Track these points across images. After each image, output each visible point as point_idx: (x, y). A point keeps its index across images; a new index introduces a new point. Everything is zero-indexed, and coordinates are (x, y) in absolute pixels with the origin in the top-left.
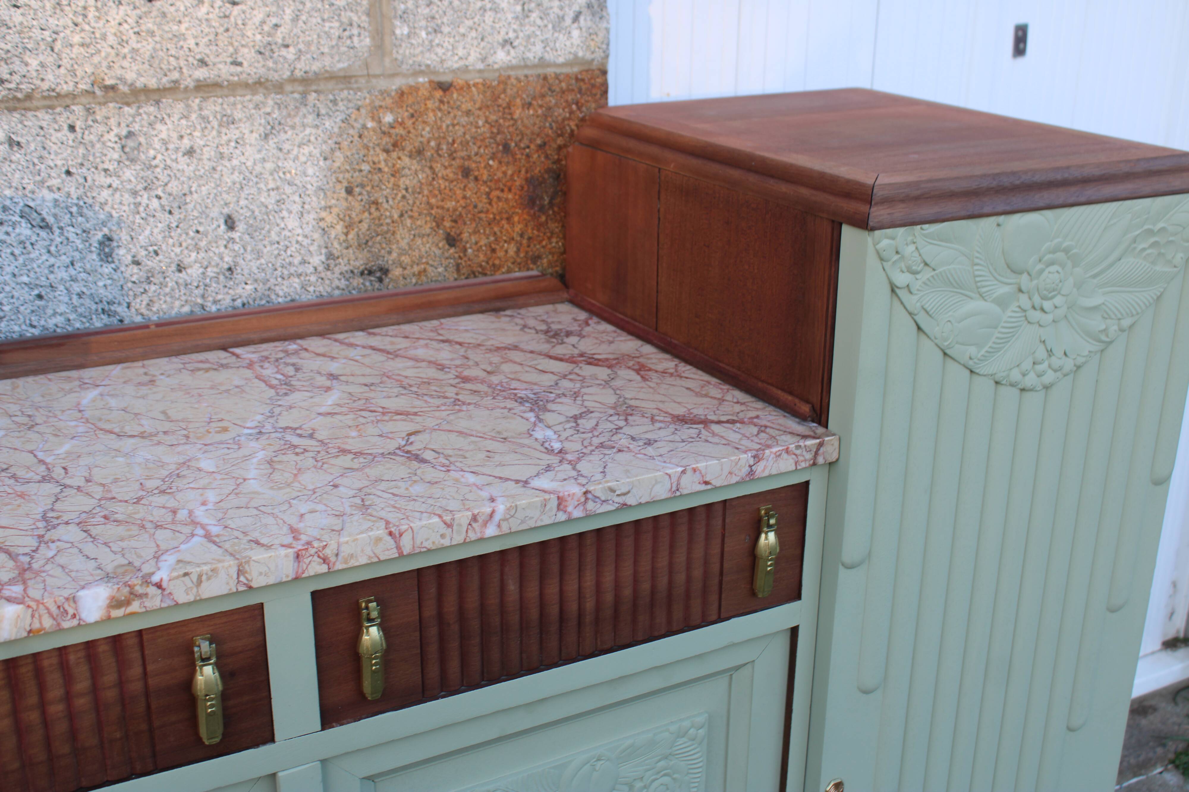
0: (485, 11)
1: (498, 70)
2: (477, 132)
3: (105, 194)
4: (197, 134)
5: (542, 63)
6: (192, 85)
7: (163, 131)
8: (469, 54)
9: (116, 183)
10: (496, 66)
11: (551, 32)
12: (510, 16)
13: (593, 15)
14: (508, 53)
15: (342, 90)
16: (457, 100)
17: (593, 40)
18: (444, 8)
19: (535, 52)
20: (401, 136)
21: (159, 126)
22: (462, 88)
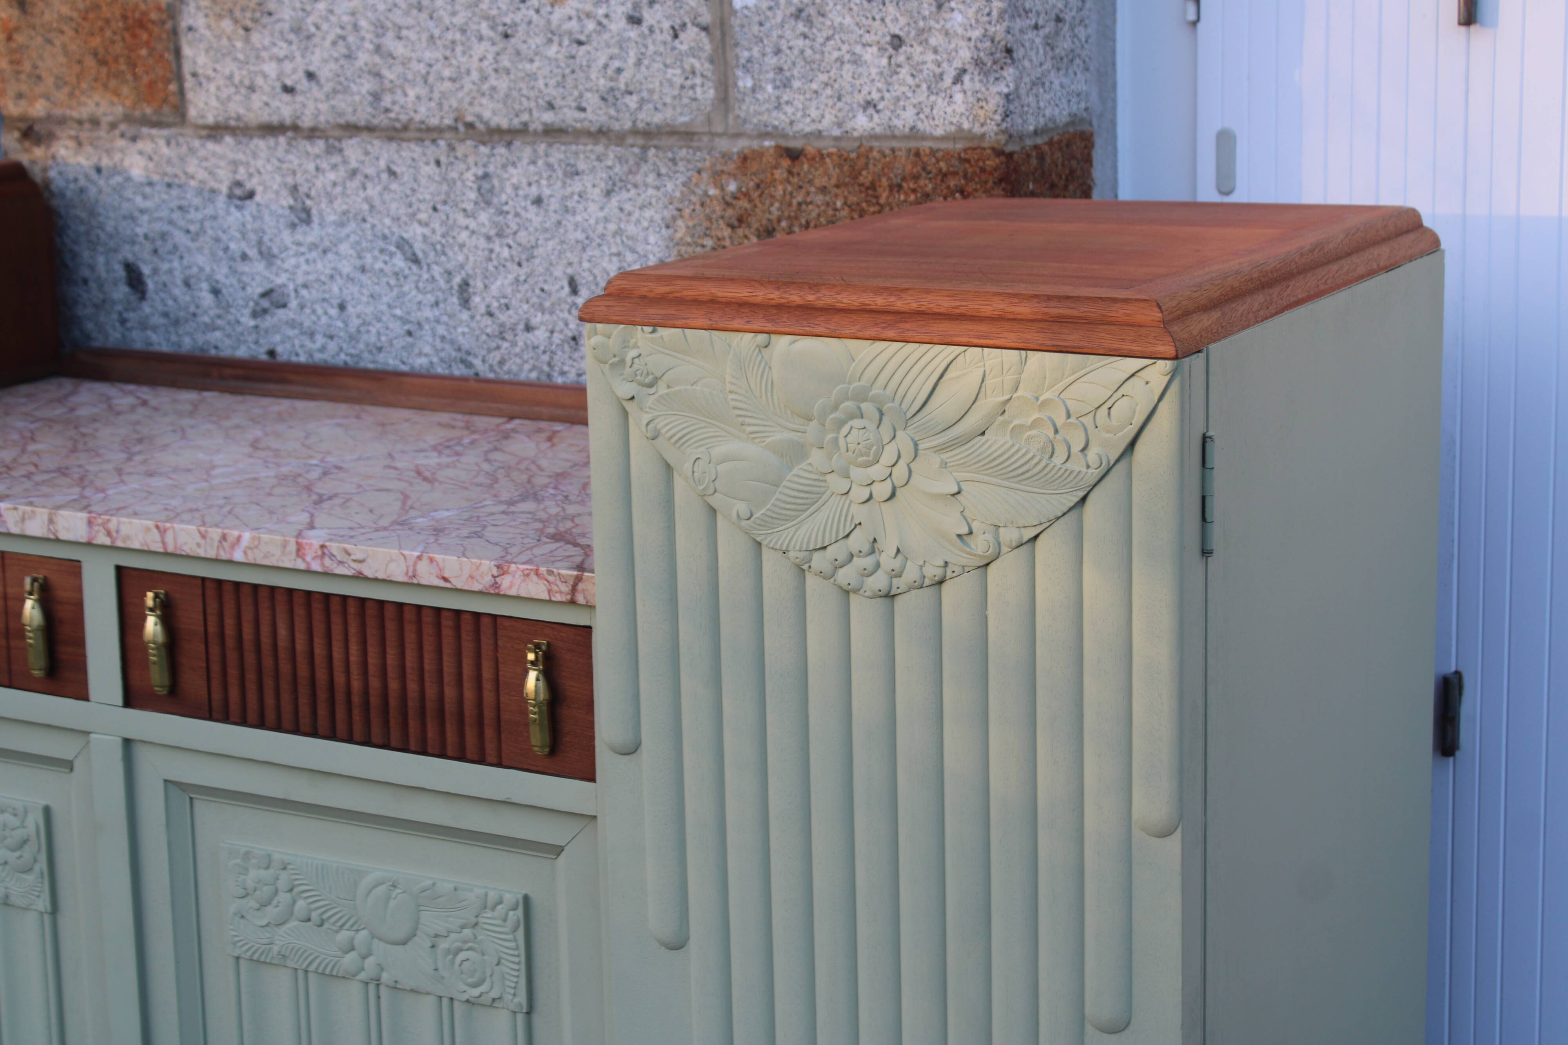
0: (842, 63)
1: (860, 138)
2: (835, 215)
3: (464, 236)
4: (544, 182)
5: (914, 133)
6: (540, 128)
7: (515, 175)
8: (823, 116)
9: (473, 225)
10: (856, 134)
11: (925, 95)
12: (874, 71)
13: (987, 74)
14: (871, 118)
15: (681, 148)
16: (809, 172)
17: (982, 107)
18: (793, 58)
19: (905, 119)
20: (746, 210)
21: (511, 170)
22: (813, 159)
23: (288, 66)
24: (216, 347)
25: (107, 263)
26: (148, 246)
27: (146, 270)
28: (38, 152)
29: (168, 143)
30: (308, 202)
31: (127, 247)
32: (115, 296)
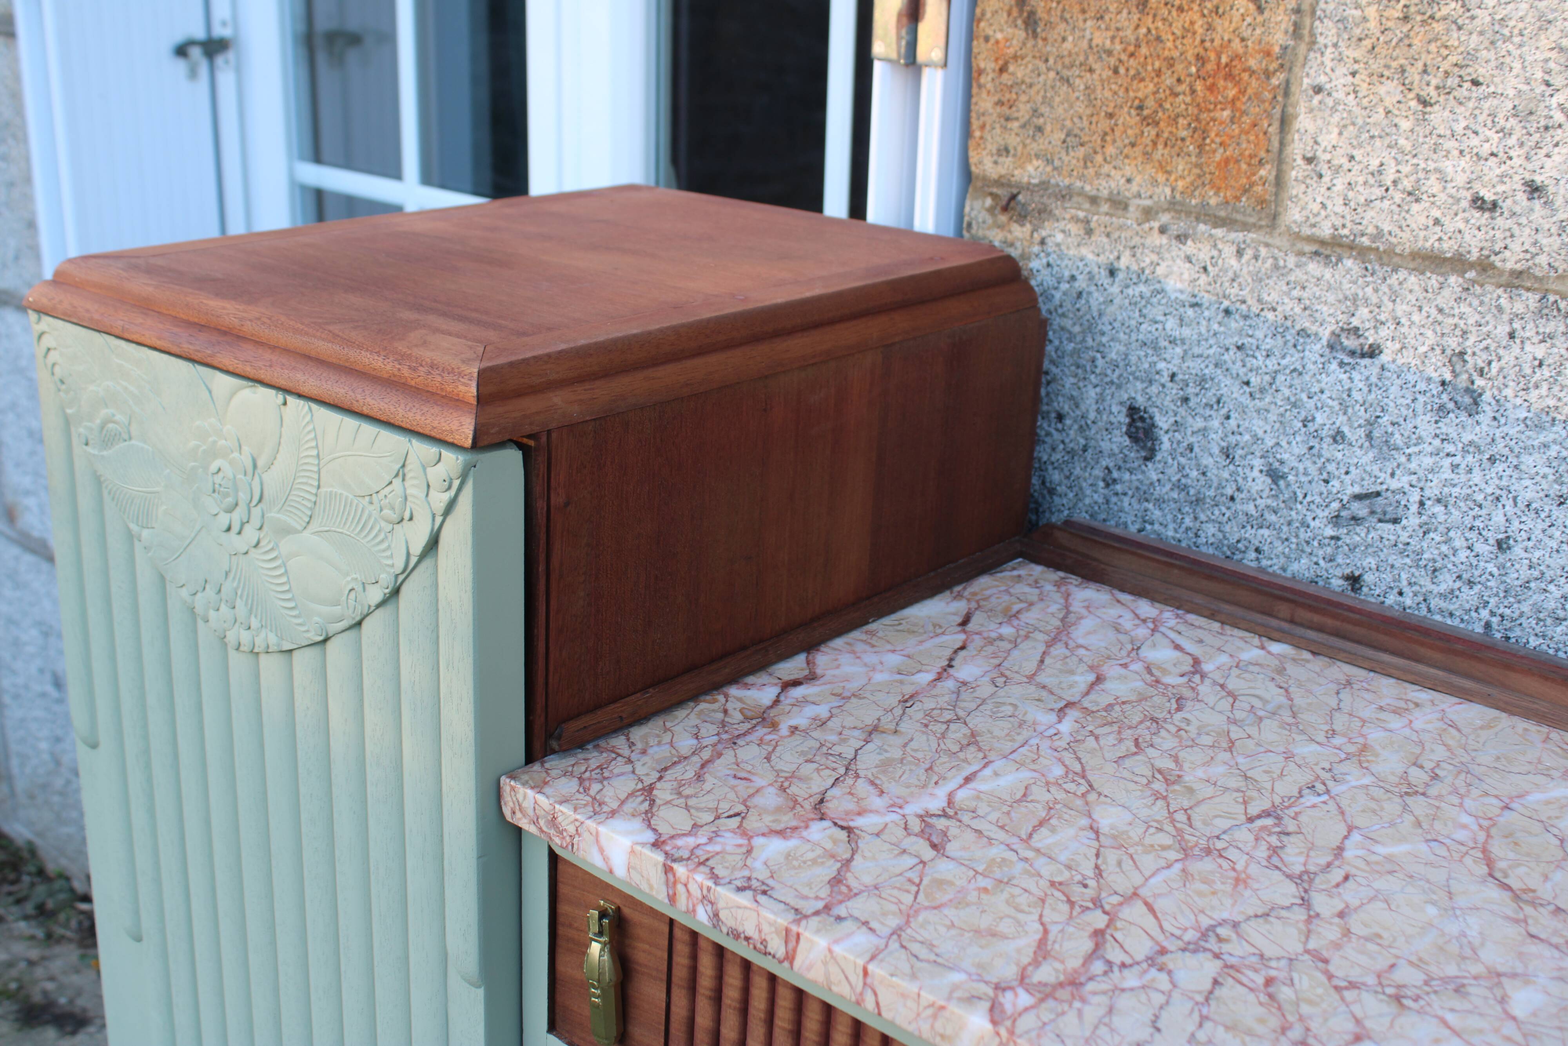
23: (1493, 169)
24: (1258, 550)
25: (1100, 399)
26: (1173, 390)
27: (1163, 422)
28: (1019, 232)
29: (1240, 253)
30: (1479, 382)
31: (1139, 385)
32: (1105, 445)
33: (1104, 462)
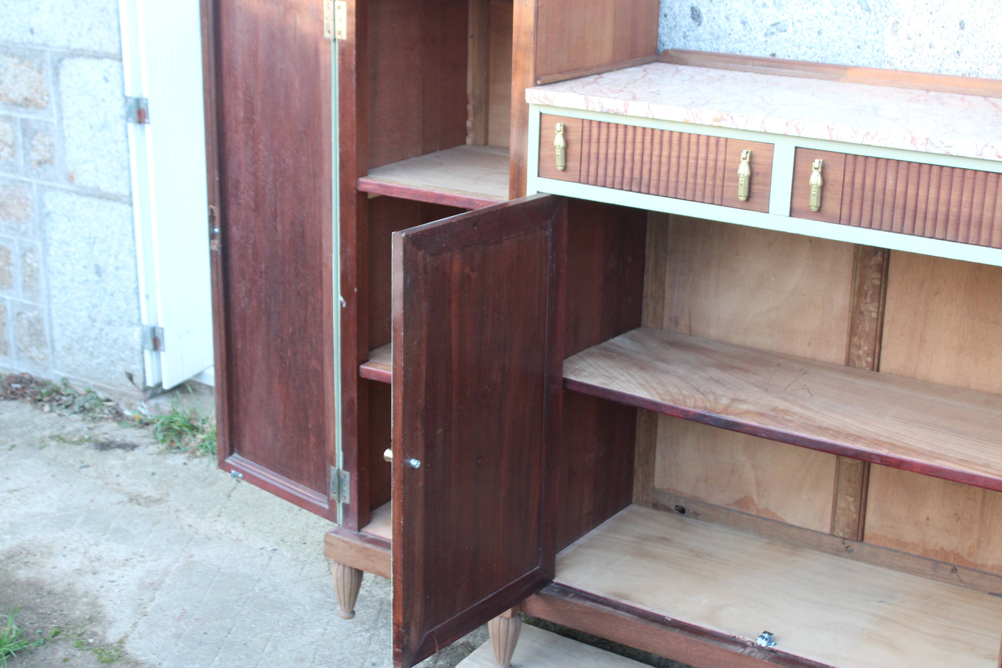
24: (740, 51)
25: (680, 6)
27: (703, 11)
32: (683, 23)
33: (683, 30)
